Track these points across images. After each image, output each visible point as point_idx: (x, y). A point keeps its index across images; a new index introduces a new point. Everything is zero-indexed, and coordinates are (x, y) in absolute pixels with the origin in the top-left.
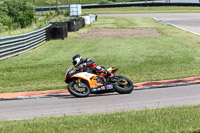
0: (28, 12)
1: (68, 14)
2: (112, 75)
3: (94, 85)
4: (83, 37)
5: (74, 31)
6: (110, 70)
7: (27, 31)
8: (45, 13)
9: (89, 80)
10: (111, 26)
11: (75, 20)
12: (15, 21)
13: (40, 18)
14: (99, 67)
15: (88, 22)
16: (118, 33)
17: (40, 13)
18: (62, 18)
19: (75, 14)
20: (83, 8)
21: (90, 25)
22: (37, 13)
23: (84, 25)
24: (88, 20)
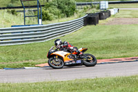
0: (71, 6)
1: (99, 8)
2: (81, 53)
3: (67, 60)
4: (109, 23)
5: (103, 19)
6: (80, 49)
7: (71, 19)
8: (83, 6)
9: (63, 56)
10: (129, 16)
11: (104, 12)
12: (62, 12)
13: (80, 11)
14: (72, 48)
15: (112, 13)
16: (133, 21)
17: (80, 7)
18: (95, 11)
19: (104, 8)
20: (109, 3)
21: (114, 16)
22: (78, 7)
23: (110, 15)
24: (113, 12)
